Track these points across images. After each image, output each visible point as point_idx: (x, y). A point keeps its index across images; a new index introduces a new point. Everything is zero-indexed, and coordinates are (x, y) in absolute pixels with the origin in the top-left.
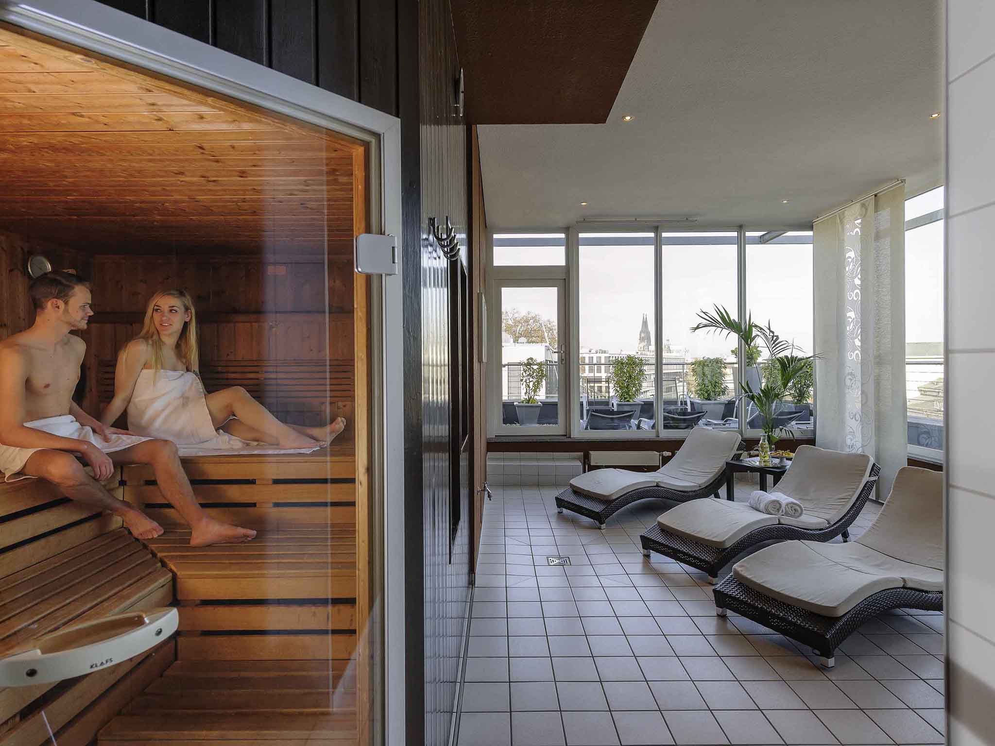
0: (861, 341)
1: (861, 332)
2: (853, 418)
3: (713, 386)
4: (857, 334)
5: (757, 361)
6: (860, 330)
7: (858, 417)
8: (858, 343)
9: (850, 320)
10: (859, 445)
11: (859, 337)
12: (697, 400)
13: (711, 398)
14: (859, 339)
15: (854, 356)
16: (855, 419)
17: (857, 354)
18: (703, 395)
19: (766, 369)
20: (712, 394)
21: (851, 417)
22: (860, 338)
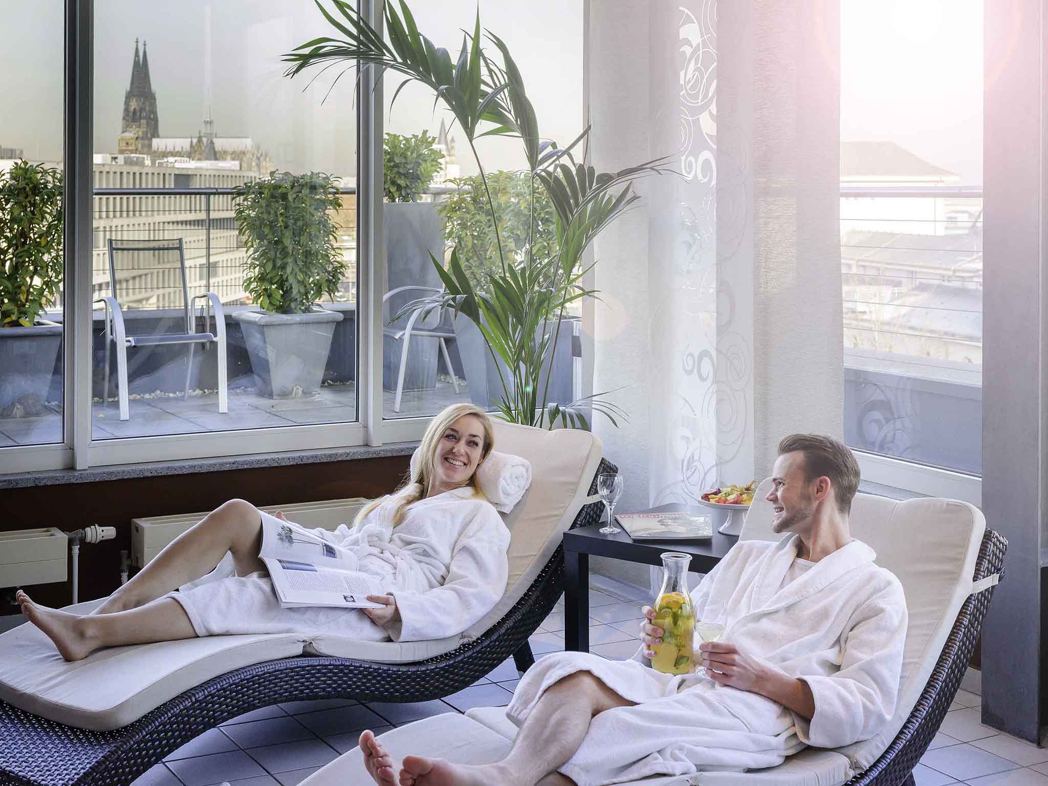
0: (719, 119)
1: (719, 90)
2: (692, 371)
3: (301, 264)
4: (705, 96)
5: (432, 185)
6: (715, 82)
7: (707, 367)
8: (708, 125)
9: (688, 50)
10: (709, 459)
11: (713, 108)
12: (252, 313)
13: (293, 305)
14: (710, 113)
15: (698, 168)
16: (700, 376)
17: (707, 161)
18: (269, 296)
19: (454, 210)
20: (295, 291)
21: (689, 369)
22: (714, 112)
